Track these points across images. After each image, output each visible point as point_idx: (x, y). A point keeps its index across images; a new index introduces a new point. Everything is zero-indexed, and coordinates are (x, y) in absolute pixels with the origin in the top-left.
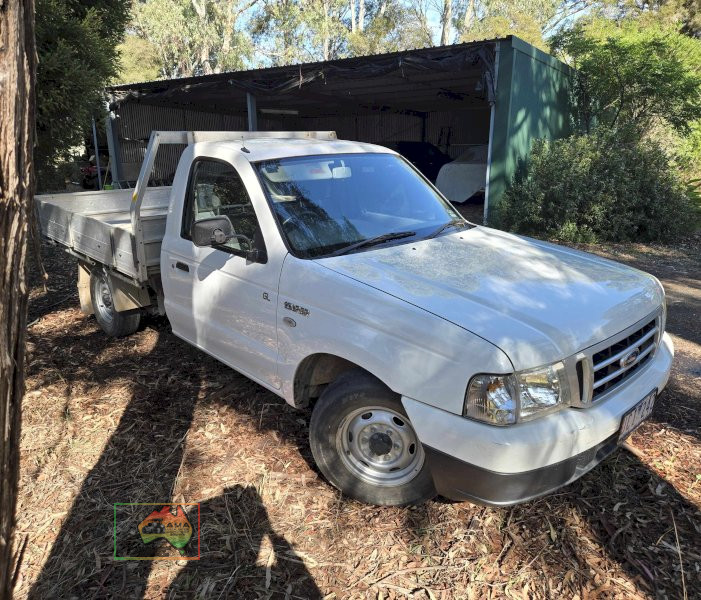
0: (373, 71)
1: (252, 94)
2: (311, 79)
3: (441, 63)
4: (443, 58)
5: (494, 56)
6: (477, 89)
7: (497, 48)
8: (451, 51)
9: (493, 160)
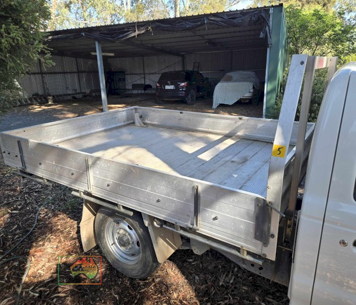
0: (188, 26)
1: (99, 42)
2: (143, 32)
3: (235, 21)
4: (236, 18)
5: (269, 16)
6: (260, 37)
7: (271, 11)
8: (240, 13)
9: (268, 80)
